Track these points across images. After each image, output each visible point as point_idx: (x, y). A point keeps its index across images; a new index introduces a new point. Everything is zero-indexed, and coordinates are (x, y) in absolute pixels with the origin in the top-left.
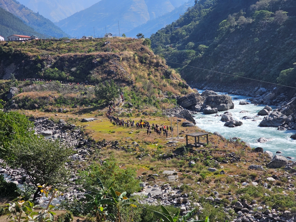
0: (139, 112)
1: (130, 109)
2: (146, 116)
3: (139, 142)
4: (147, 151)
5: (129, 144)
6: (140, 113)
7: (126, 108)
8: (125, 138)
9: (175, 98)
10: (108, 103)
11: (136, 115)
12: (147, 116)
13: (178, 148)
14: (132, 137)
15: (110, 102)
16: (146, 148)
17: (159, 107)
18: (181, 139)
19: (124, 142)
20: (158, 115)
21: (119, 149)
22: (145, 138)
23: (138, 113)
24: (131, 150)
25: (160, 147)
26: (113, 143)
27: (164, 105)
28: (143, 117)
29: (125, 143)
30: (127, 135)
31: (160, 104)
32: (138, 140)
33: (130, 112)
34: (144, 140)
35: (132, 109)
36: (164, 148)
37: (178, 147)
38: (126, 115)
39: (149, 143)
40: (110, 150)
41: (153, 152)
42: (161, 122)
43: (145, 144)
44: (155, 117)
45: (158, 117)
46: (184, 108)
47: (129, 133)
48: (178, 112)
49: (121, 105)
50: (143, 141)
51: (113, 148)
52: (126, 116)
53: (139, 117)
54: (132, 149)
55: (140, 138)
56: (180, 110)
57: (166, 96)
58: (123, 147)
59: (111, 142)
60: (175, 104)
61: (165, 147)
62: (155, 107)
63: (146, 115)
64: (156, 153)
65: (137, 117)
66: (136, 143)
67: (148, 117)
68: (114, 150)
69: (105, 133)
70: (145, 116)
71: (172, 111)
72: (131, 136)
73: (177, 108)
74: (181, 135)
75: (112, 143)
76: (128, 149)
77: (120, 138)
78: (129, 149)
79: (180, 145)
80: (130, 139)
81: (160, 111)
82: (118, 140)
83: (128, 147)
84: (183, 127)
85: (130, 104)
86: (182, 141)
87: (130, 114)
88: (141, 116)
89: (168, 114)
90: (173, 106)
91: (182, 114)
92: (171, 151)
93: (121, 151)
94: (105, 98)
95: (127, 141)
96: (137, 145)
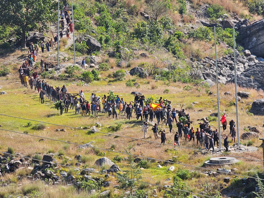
0: (119, 66)
1: (94, 56)
2: (142, 80)
3: (119, 160)
4: (142, 188)
5: (87, 164)
6: (123, 70)
7: (79, 54)
8: (76, 145)
9: (231, 27)
10: (24, 37)
11: (109, 76)
12: (145, 80)
13: (239, 181)
14: (98, 143)
15: (31, 34)
16: (140, 178)
17: (182, 52)
18: (246, 152)
19: (71, 159)
20: (177, 76)
21: (56, 180)
22: (136, 147)
23: (116, 69)
24: (92, 183)
25: (183, 177)
26: (38, 162)
27: (195, 46)
28: (132, 83)
29: (76, 161)
30: (82, 136)
31: (185, 43)
32: (115, 153)
33: (91, 67)
34: (132, 153)
35: (97, 58)
36: (194, 180)
37: (239, 178)
38: (79, 75)
39: (149, 163)
40: (27, 184)
41: (160, 191)
42: (186, 98)
43: (136, 164)
44: (167, 82)
45: (177, 83)
46: (258, 57)
47: (86, 131)
48: (240, 69)
49: (64, 43)
50: (130, 158)
51: (36, 177)
52: (79, 78)
53: (118, 82)
54: (97, 180)
55: (120, 147)
56: (246, 64)
57: (204, 21)
58: (69, 174)
59: (31, 159)
60: (230, 45)
61: (199, 177)
62: (170, 53)
63: (141, 75)
64: (169, 192)
65: (115, 83)
66: (109, 163)
67: (148, 83)
68: (41, 184)
69: (12, 131)
70: (139, 80)
71: (219, 65)
72: (94, 141)
73: (238, 56)
74: (247, 141)
75: (35, 161)
76: (82, 179)
77: (60, 147)
78: (87, 180)
79: (243, 172)
80: (89, 148)
81: (185, 65)
82: (53, 152)
83: (83, 173)
84: (255, 114)
85: (92, 41)
86: (249, 157)
87: (93, 72)
88: (127, 79)
89: (208, 75)
90: (225, 50)
91: (253, 74)
92: (215, 188)
93: (63, 187)
94: (15, 21)
95: (82, 155)
96: (113, 169)
